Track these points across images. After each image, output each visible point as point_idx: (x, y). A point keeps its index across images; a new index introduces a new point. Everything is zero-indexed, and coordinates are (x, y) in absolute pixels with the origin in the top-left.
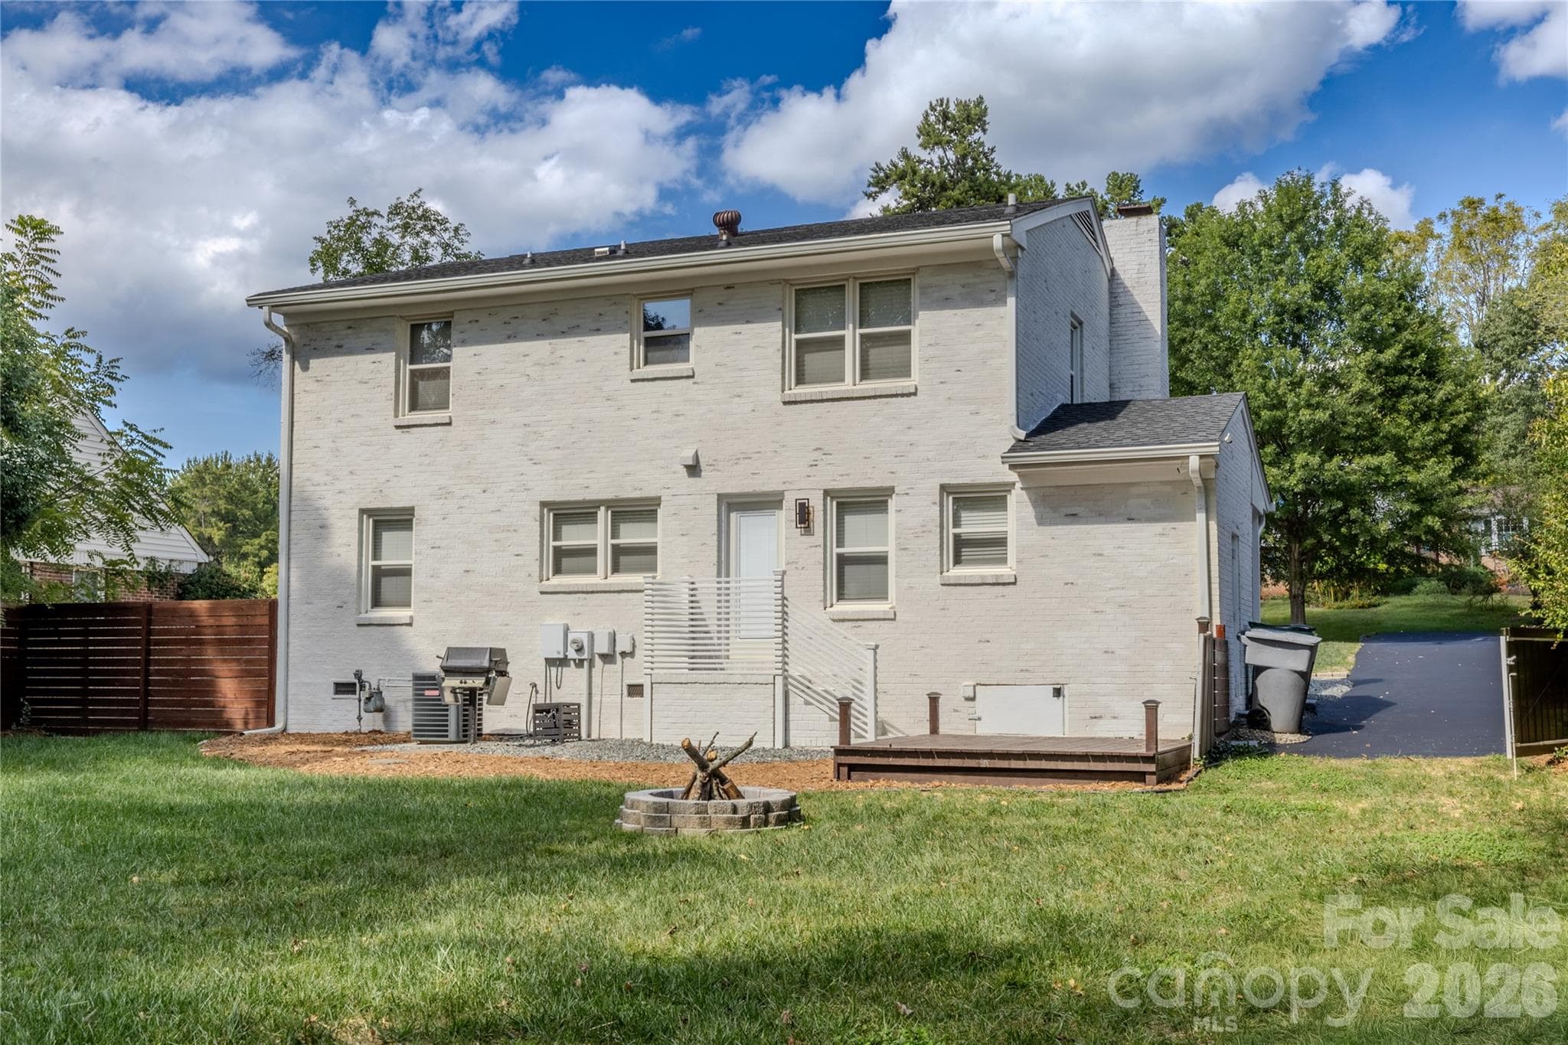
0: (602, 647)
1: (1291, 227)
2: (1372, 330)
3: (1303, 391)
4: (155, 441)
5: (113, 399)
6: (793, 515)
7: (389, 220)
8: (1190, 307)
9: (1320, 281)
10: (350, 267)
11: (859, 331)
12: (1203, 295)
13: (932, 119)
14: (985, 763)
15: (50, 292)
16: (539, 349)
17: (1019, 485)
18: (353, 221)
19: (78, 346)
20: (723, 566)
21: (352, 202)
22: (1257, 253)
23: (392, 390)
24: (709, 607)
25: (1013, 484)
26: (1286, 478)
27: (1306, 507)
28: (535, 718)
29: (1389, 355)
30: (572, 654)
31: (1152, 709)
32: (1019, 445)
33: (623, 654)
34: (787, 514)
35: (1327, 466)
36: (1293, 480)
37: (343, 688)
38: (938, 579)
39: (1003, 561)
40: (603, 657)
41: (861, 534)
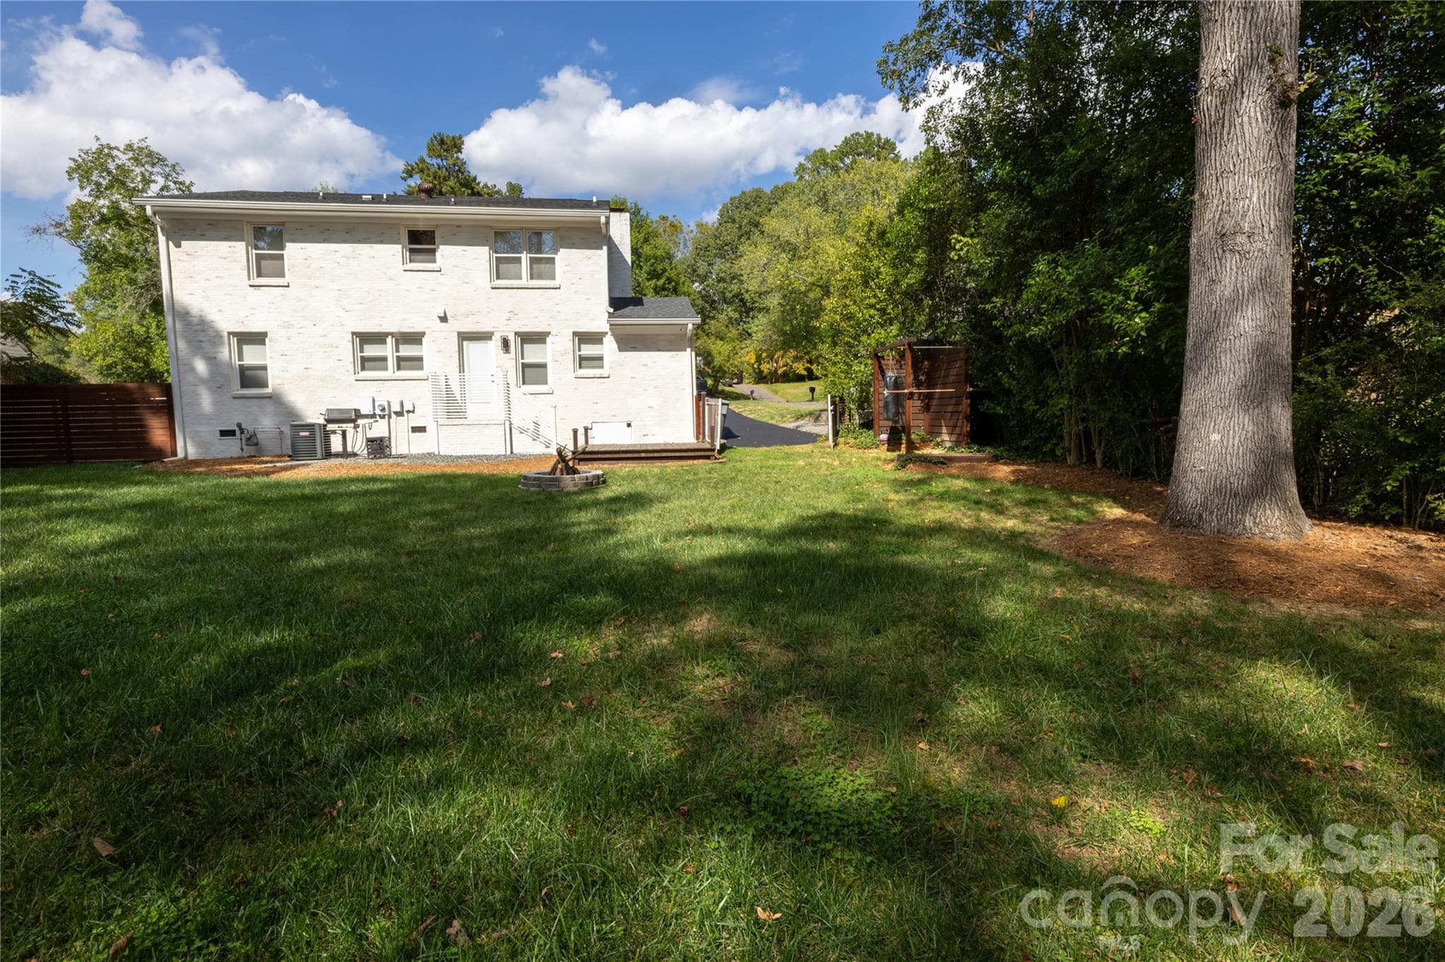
0: (396, 408)
2: (654, 270)
4: (49, 282)
6: (500, 344)
7: (125, 154)
11: (530, 255)
13: (435, 141)
14: (643, 455)
17: (610, 333)
18: (100, 151)
20: (461, 368)
21: (98, 139)
23: (244, 264)
24: (455, 387)
25: (607, 333)
28: (367, 445)
29: (660, 283)
30: (378, 412)
32: (611, 315)
33: (408, 412)
34: (495, 343)
37: (226, 434)
38: (573, 375)
39: (602, 367)
40: (396, 413)
41: (533, 354)
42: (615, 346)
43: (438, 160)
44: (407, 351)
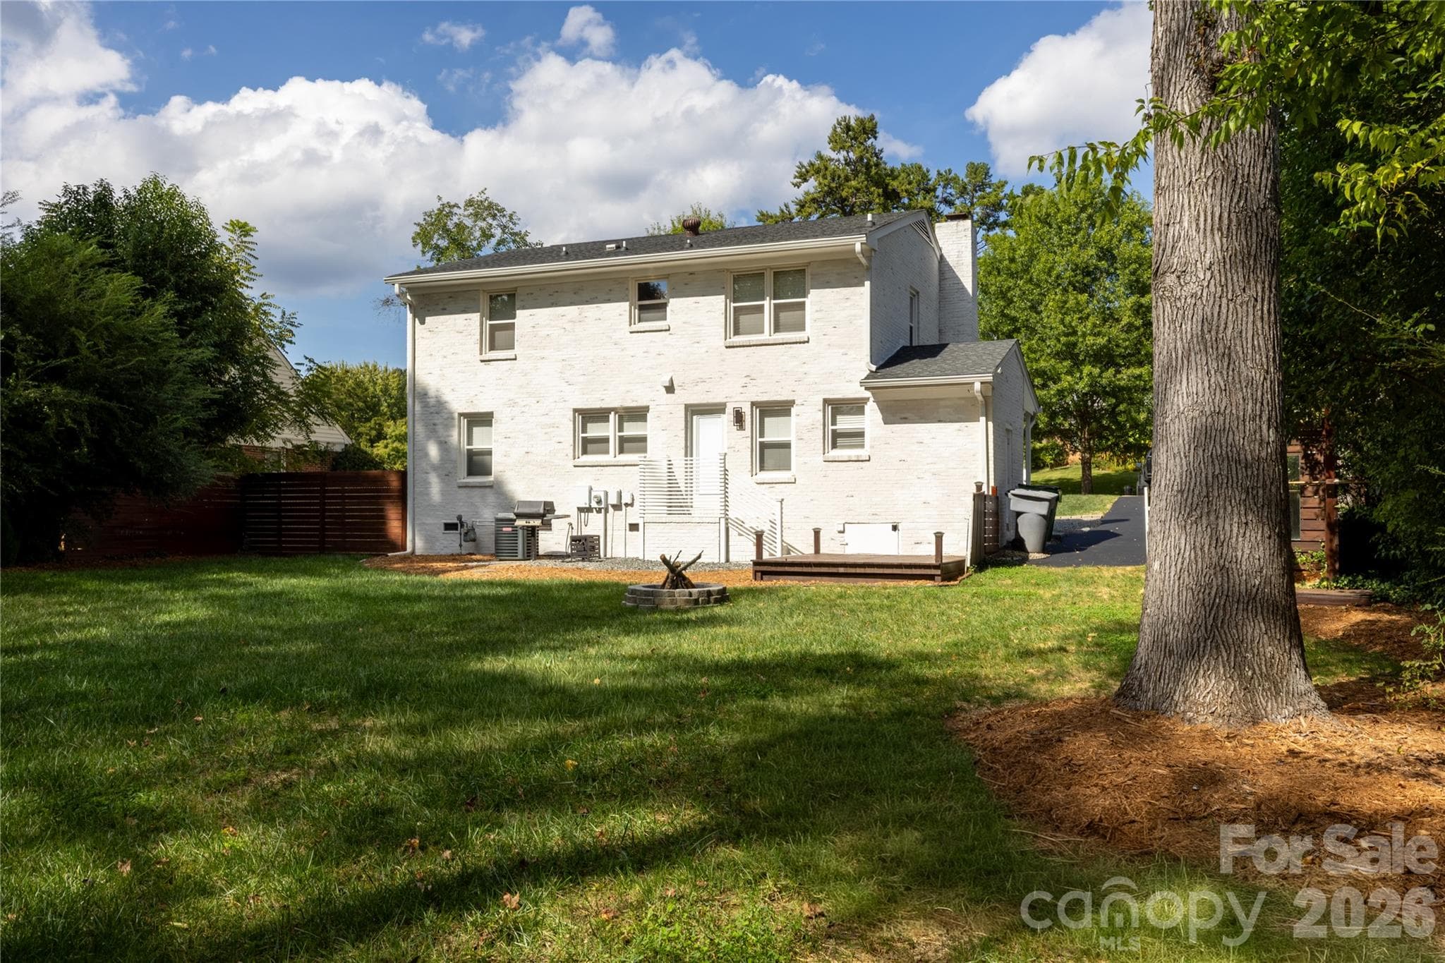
0: (613, 500)
1: (1083, 210)
3: (1089, 324)
5: (293, 339)
6: (732, 418)
7: (465, 210)
8: (1013, 266)
9: (1102, 248)
10: (439, 242)
11: (773, 302)
12: (1022, 257)
13: (839, 130)
15: (252, 270)
16: (572, 311)
17: (872, 399)
18: (441, 211)
19: (270, 305)
20: (689, 450)
21: (440, 198)
22: (1060, 228)
23: (478, 337)
24: (680, 474)
25: (868, 399)
26: (1077, 383)
27: (1093, 402)
28: (571, 545)
30: (594, 505)
31: (939, 537)
32: (872, 375)
33: (627, 505)
34: (728, 417)
35: (1104, 375)
36: (1081, 385)
37: (449, 527)
38: (822, 458)
39: (862, 446)
40: (613, 506)
41: (775, 430)
42: (879, 416)
43: (844, 153)
44: (631, 430)
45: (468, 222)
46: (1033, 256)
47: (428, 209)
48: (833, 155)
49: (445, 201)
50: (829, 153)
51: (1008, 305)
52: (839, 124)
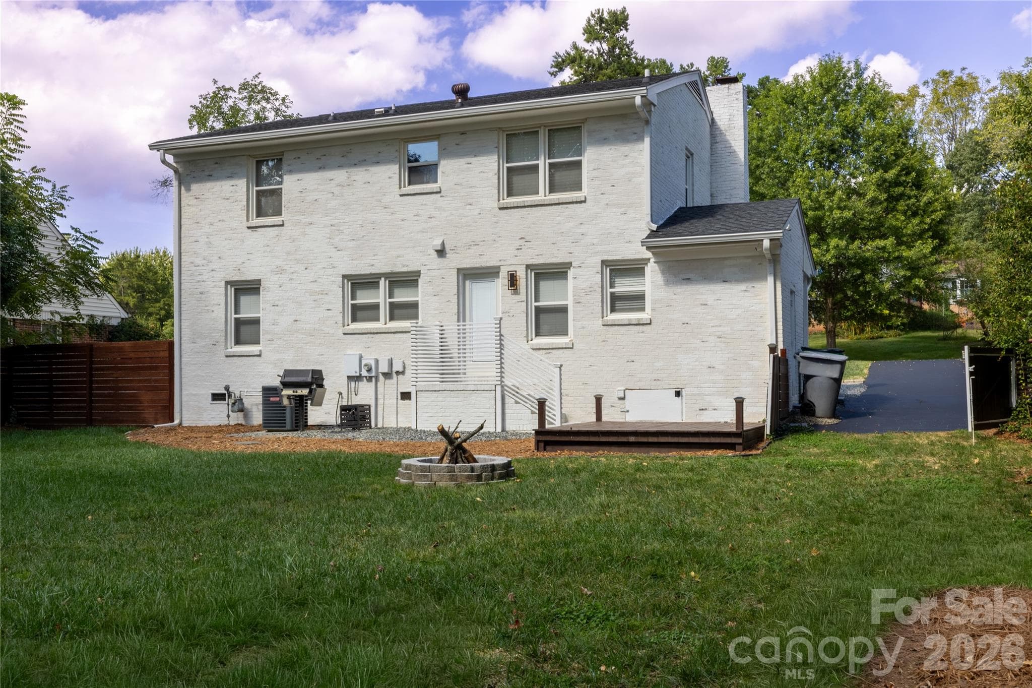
0: (383, 368)
1: (828, 91)
2: (880, 158)
3: (836, 198)
4: (92, 239)
5: (63, 212)
6: (506, 282)
7: (240, 93)
8: (762, 144)
9: (847, 126)
10: (215, 125)
11: (548, 161)
12: (771, 136)
13: (592, 22)
14: (632, 439)
15: (20, 142)
16: (340, 175)
17: (652, 260)
18: (216, 94)
19: (40, 178)
20: (461, 315)
21: (215, 82)
22: (806, 108)
23: (245, 203)
24: (452, 342)
25: (649, 259)
26: (824, 255)
27: (837, 274)
28: (341, 414)
29: (891, 174)
30: (364, 373)
31: (740, 403)
32: (653, 234)
33: (398, 373)
34: (502, 280)
35: (851, 247)
36: (828, 257)
37: (217, 397)
38: (600, 322)
39: (643, 309)
40: (384, 374)
41: (551, 295)
42: (659, 278)
43: (597, 44)
44: (402, 296)
45: (243, 105)
46: (779, 136)
47: (204, 93)
48: (587, 46)
49: (220, 84)
50: (583, 44)
51: (757, 183)
52: (593, 16)
